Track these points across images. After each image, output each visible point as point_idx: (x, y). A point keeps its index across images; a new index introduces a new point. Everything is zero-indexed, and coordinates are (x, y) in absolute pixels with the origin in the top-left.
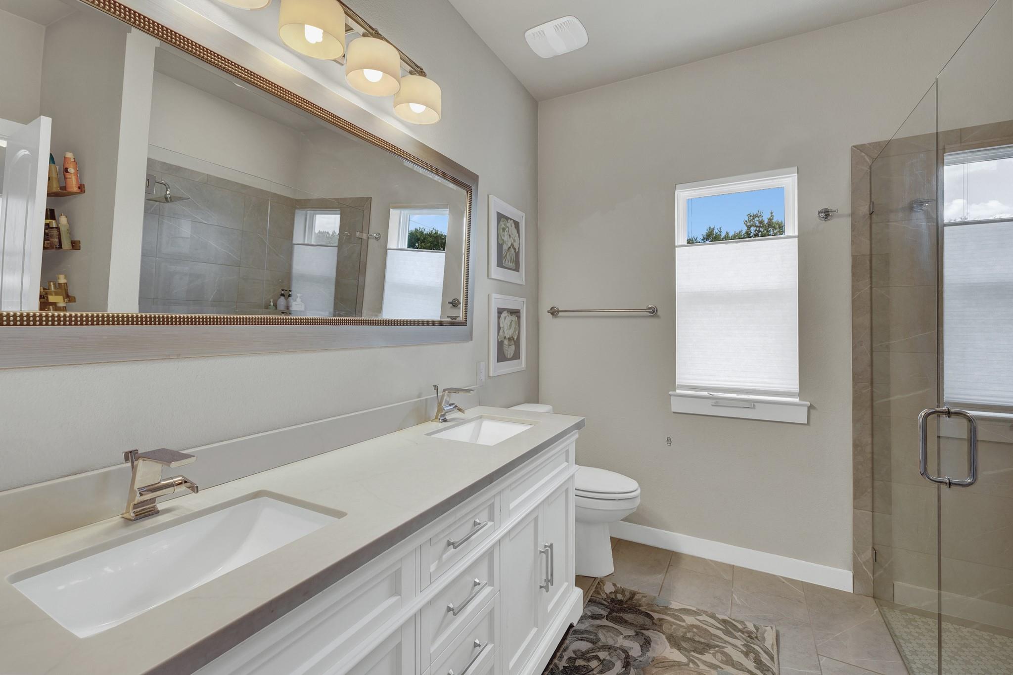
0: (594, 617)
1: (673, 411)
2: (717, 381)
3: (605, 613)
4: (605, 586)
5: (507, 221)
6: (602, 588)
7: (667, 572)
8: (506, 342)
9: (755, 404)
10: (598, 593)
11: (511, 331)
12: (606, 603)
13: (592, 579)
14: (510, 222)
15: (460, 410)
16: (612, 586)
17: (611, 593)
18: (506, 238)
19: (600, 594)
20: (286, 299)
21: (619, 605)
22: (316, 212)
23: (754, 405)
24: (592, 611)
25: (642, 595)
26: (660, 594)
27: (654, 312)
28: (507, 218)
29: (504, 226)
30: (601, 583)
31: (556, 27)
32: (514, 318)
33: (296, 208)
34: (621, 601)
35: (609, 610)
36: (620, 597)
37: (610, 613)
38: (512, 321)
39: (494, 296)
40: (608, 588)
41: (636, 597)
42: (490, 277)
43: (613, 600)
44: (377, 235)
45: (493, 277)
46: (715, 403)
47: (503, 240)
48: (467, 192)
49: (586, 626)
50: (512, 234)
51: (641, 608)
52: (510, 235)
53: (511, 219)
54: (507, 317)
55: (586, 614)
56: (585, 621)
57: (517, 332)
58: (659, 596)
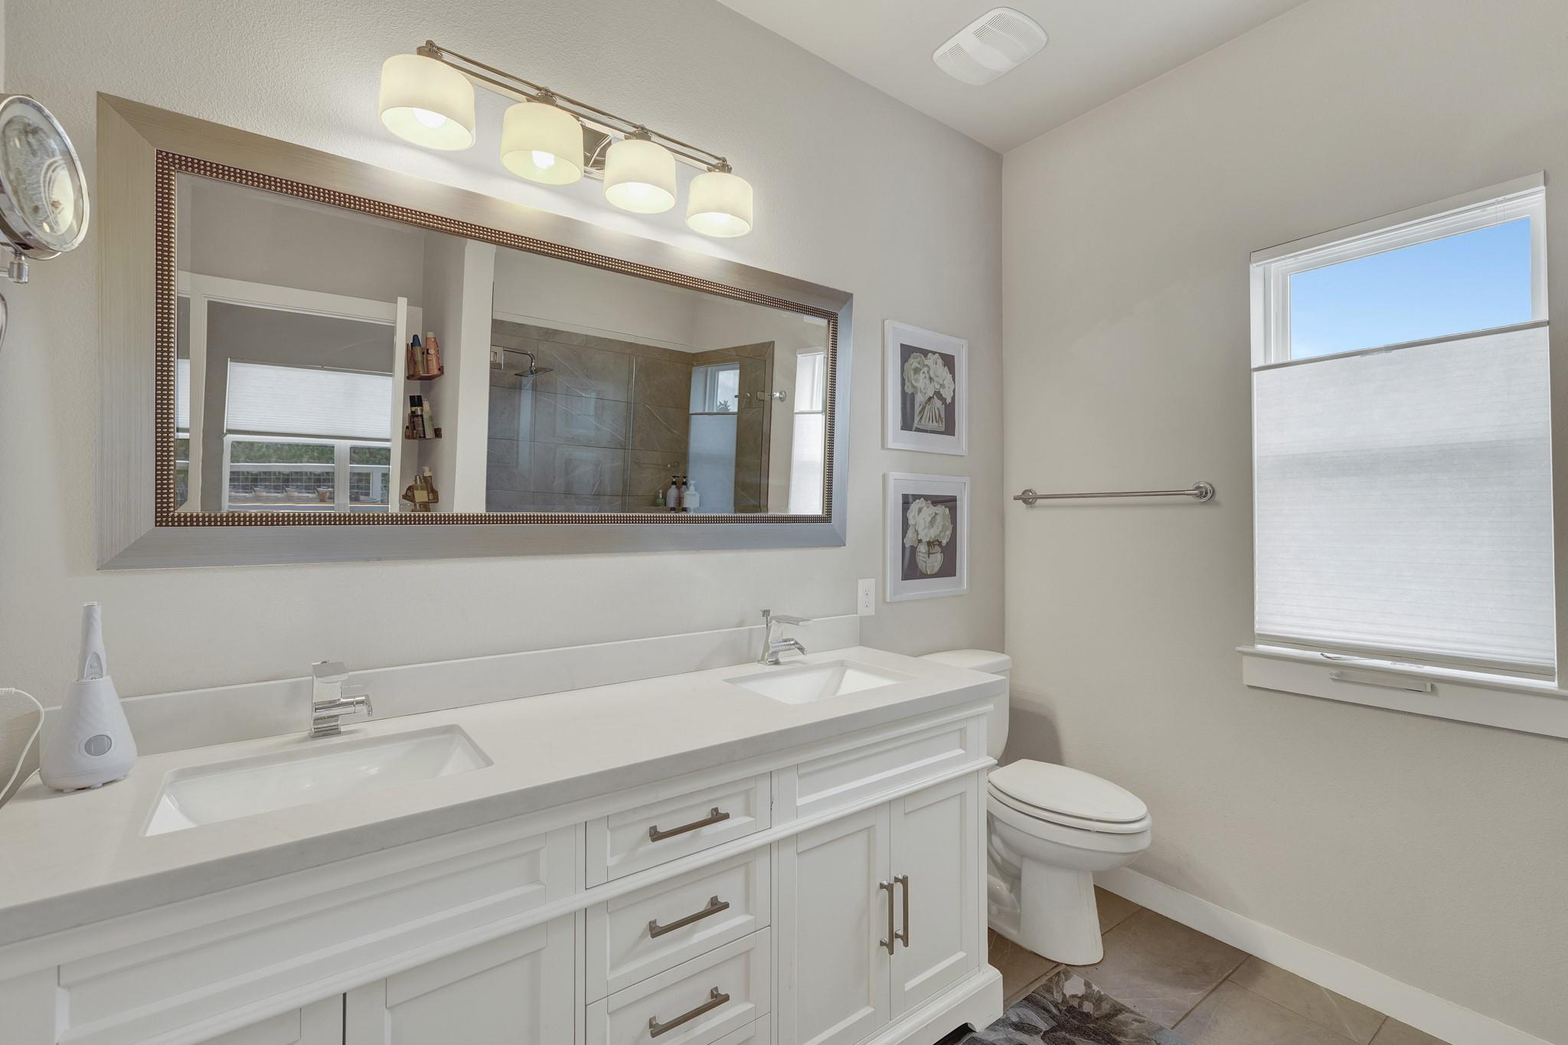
0: (1020, 1027)
1: (1246, 682)
2: (1345, 631)
3: (1043, 1026)
4: (1068, 982)
5: (926, 356)
6: (1061, 983)
7: (1213, 990)
8: (922, 549)
9: (1436, 684)
10: (1049, 990)
11: (932, 531)
12: (1055, 1011)
13: (1051, 963)
14: (930, 360)
15: (801, 649)
16: (1083, 985)
17: (1074, 996)
18: (921, 382)
19: (1052, 994)
20: (679, 488)
21: (1079, 1021)
22: (718, 368)
23: (1432, 686)
24: (1022, 1016)
25: (1136, 1017)
26: (1176, 1025)
27: (1205, 495)
28: (925, 353)
29: (918, 366)
30: (1062, 975)
31: (979, 33)
32: (942, 510)
33: (693, 365)
34: (1088, 1015)
35: (1054, 1024)
36: (1088, 1007)
37: (1053, 1030)
38: (936, 514)
39: (893, 475)
40: (1074, 987)
41: (1120, 1017)
42: (886, 447)
43: (1071, 1009)
44: (781, 393)
45: (890, 446)
46: (1337, 675)
47: (914, 387)
48: (829, 322)
49: (998, 1038)
50: (937, 376)
51: (1120, 1039)
52: (931, 378)
53: (934, 353)
54: (925, 508)
55: (1008, 1018)
56: (1002, 1028)
57: (949, 532)
58: (1173, 1028)
